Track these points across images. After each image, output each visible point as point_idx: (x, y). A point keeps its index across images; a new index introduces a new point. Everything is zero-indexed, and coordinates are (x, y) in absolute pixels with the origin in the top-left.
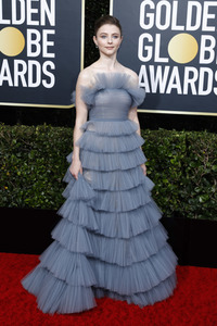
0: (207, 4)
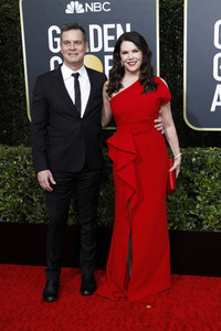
0: (106, 27)
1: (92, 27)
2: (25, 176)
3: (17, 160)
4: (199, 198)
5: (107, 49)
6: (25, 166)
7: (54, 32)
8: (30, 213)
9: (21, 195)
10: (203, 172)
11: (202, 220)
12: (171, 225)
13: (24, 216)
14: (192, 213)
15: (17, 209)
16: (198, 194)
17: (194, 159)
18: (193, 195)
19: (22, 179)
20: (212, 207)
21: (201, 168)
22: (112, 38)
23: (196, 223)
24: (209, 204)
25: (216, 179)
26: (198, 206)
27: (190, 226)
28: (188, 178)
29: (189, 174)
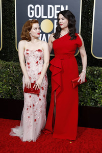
1: (49, 6)
2: (13, 76)
3: (10, 68)
4: (97, 91)
5: (56, 17)
6: (14, 72)
7: (31, 7)
8: (15, 94)
9: (11, 85)
10: (99, 79)
11: (97, 102)
12: (82, 103)
13: (11, 96)
14: (93, 98)
15: (8, 92)
16: (96, 89)
17: (95, 72)
18: (94, 89)
19: (12, 78)
21: (98, 77)
23: (94, 103)
26: (96, 95)
27: (91, 104)
28: (92, 81)
29: (93, 79)
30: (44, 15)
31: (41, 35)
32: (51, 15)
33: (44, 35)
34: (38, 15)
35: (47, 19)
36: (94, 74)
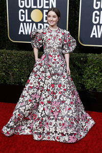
3: (3, 56)
4: (83, 76)
5: (45, 7)
6: (6, 59)
8: (8, 80)
9: (4, 71)
11: (84, 86)
13: (5, 81)
14: (80, 82)
15: (2, 78)
16: (83, 74)
18: (81, 75)
19: (5, 64)
20: (89, 80)
21: (85, 63)
22: (47, 2)
23: (81, 87)
24: (88, 79)
25: (92, 68)
26: (83, 79)
28: (79, 67)
29: (79, 65)
30: (34, 5)
31: (31, 24)
32: (40, 5)
33: (34, 24)
34: (28, 5)
35: (37, 8)
36: (81, 60)
